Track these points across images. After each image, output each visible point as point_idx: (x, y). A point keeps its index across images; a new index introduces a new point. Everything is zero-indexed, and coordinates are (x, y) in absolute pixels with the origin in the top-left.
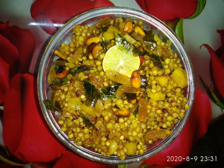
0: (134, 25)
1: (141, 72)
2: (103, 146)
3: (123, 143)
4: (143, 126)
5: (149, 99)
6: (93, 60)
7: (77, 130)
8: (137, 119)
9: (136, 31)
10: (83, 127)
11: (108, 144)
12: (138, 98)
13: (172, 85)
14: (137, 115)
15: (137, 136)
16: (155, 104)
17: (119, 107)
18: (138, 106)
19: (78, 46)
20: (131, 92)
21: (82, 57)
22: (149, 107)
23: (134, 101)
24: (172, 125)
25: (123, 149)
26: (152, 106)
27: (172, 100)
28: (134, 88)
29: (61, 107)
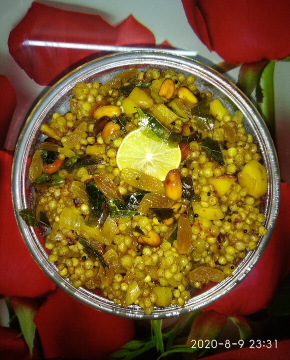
0: (176, 86)
1: (184, 171)
2: (116, 291)
3: (149, 287)
4: (184, 262)
5: (197, 217)
6: (104, 146)
7: (72, 262)
8: (174, 250)
9: (181, 96)
10: (85, 257)
11: (124, 287)
12: (177, 216)
13: (238, 193)
14: (175, 243)
15: (172, 278)
16: (206, 224)
17: (143, 230)
18: (177, 228)
19: (80, 118)
20: (165, 206)
21: (86, 138)
22: (195, 230)
23: (169, 221)
24: (235, 259)
25: (149, 296)
26: (201, 229)
27: (236, 219)
28: (171, 200)
29: (50, 220)
